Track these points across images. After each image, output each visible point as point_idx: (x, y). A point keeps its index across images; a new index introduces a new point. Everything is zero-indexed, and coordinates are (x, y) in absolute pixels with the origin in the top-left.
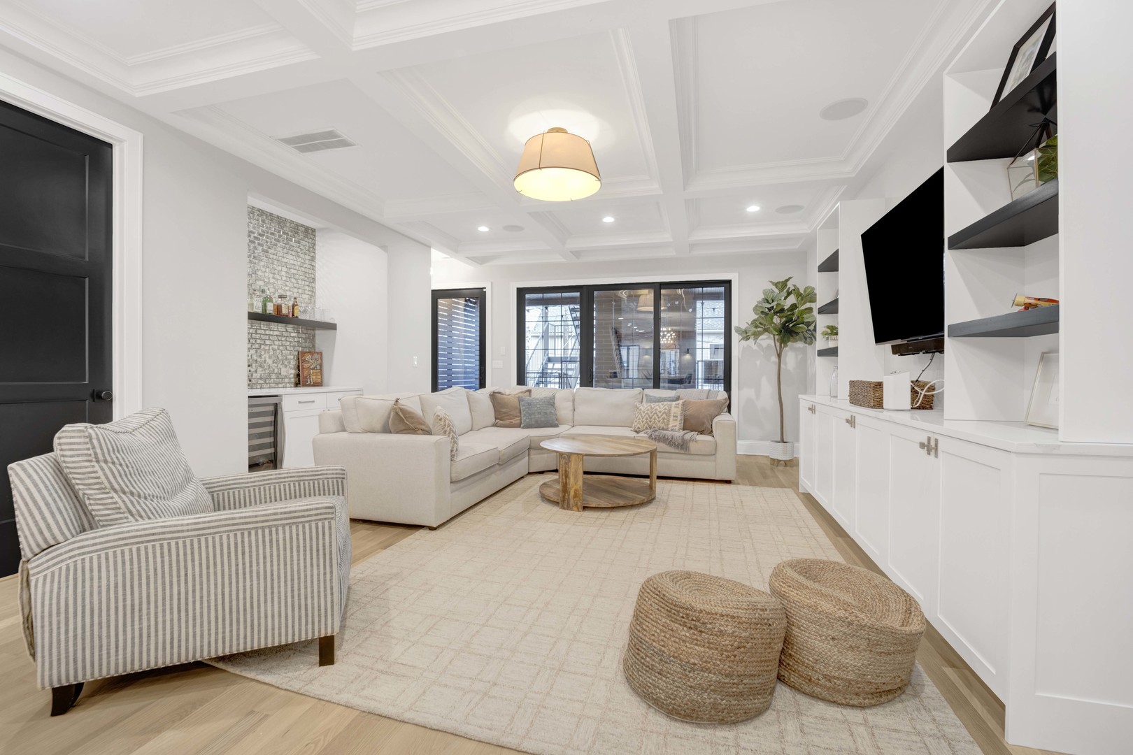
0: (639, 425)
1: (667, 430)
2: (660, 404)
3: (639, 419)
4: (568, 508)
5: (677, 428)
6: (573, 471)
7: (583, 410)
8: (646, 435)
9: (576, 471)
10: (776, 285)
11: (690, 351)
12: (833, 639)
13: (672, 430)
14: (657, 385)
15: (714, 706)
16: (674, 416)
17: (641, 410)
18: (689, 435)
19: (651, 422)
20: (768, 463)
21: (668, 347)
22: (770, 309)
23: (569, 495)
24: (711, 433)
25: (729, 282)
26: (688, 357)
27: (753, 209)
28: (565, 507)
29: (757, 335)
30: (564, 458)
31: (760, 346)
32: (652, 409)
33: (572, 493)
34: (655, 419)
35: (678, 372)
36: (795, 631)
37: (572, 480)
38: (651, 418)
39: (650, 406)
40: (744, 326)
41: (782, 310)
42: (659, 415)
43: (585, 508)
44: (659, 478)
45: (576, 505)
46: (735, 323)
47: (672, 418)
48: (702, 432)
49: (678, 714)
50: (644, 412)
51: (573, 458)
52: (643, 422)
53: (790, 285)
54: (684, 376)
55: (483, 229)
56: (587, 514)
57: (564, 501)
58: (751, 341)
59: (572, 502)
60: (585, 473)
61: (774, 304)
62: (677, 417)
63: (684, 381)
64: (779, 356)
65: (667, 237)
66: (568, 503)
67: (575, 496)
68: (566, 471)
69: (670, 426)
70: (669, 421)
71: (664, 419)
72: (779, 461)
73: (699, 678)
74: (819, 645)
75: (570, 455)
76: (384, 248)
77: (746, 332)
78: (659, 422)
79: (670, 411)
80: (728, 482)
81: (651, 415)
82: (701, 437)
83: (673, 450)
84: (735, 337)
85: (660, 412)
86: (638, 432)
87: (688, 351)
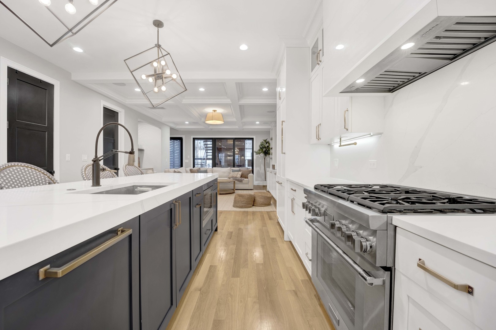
3: (230, 175)
5: (240, 177)
10: (264, 140)
11: (244, 155)
12: (260, 198)
13: (238, 178)
14: (234, 167)
15: (245, 205)
18: (242, 179)
19: (233, 176)
20: (262, 186)
21: (237, 154)
22: (262, 147)
24: (248, 178)
25: (253, 138)
26: (243, 157)
29: (259, 153)
31: (261, 156)
35: (239, 163)
36: (256, 198)
40: (257, 151)
41: (265, 147)
44: (236, 190)
46: (254, 150)
47: (238, 175)
48: (246, 178)
49: (240, 207)
53: (267, 140)
54: (242, 164)
56: (220, 195)
58: (258, 155)
61: (263, 146)
62: (240, 174)
63: (242, 165)
64: (265, 159)
65: (237, 127)
72: (265, 186)
73: (243, 202)
74: (258, 199)
76: (160, 128)
77: (257, 152)
80: (252, 190)
82: (245, 179)
83: (239, 182)
84: (255, 154)
86: (229, 178)
87: (243, 156)
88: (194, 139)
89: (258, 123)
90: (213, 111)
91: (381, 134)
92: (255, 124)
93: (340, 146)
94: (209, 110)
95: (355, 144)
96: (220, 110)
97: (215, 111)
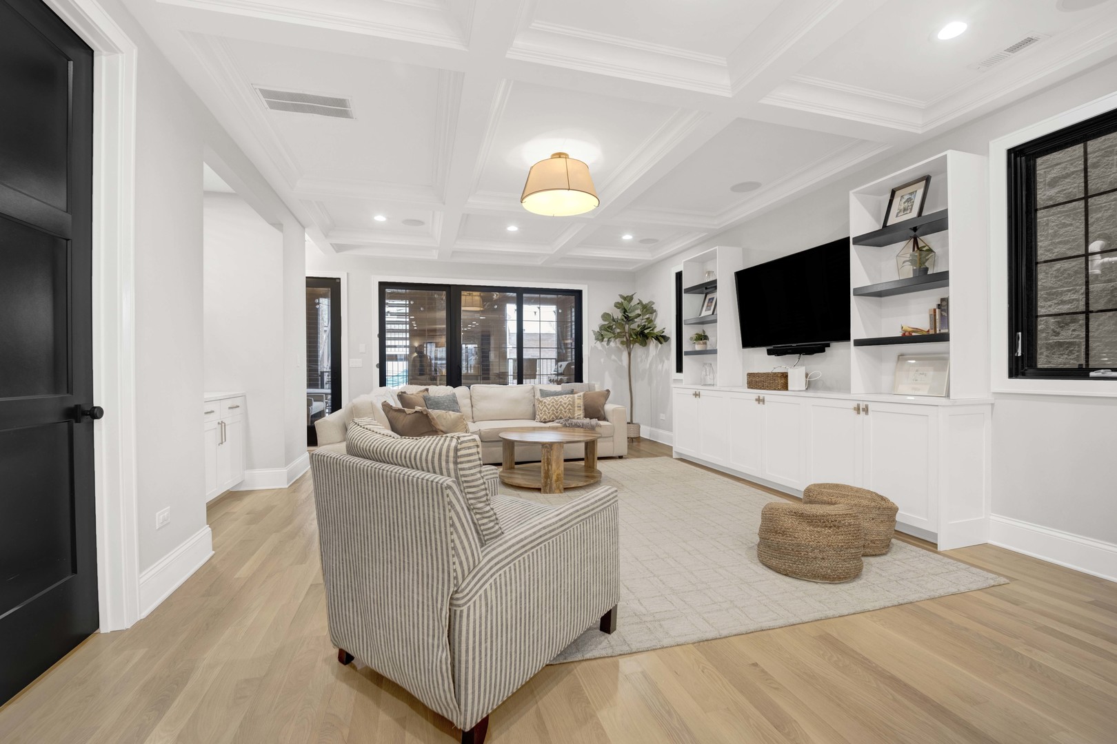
0: (545, 417)
1: (573, 418)
2: (563, 396)
3: (545, 411)
4: (551, 491)
5: (582, 416)
6: (555, 457)
7: (482, 406)
8: (559, 424)
9: (558, 458)
12: (873, 519)
13: (578, 418)
16: (578, 407)
17: (545, 403)
18: (592, 421)
19: (557, 413)
23: (551, 480)
24: (606, 418)
25: (579, 292)
27: (627, 237)
28: (548, 491)
30: (546, 447)
32: (556, 401)
33: (554, 478)
34: (561, 410)
37: (554, 466)
38: (557, 409)
39: (555, 400)
42: (565, 406)
43: (566, 489)
45: (558, 488)
47: (576, 408)
48: (600, 419)
50: (549, 405)
51: (555, 447)
52: (549, 413)
55: (380, 218)
57: (546, 486)
59: (554, 485)
60: (566, 460)
62: (580, 407)
66: (551, 487)
67: (558, 480)
68: (548, 459)
69: (576, 415)
70: (574, 411)
71: (569, 409)
75: (551, 444)
78: (565, 412)
79: (574, 402)
81: (557, 407)
85: (565, 404)
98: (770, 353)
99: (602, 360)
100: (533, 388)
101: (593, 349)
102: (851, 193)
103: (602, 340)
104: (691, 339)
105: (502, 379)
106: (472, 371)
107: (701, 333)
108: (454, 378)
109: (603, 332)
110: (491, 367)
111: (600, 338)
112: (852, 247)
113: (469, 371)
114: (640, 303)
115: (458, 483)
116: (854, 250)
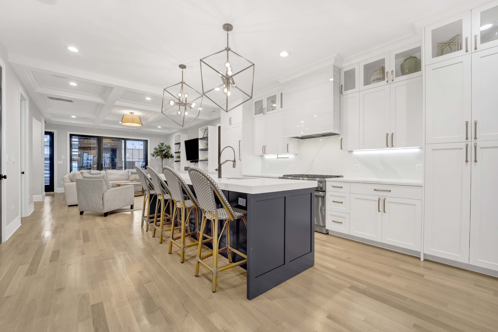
25: (147, 140)
88: (71, 136)
89: (159, 127)
90: (130, 113)
91: (297, 154)
92: (156, 127)
93: (277, 158)
94: (127, 112)
95: (288, 158)
96: (137, 113)
97: (132, 113)
98: (191, 162)
99: (155, 163)
100: (128, 171)
101: (151, 159)
102: (199, 129)
103: (154, 156)
104: (176, 157)
105: (121, 168)
106: (107, 166)
107: (178, 156)
108: (100, 167)
109: (154, 154)
110: (117, 164)
111: (153, 156)
112: (199, 140)
113: (106, 166)
114: (166, 146)
115: (104, 180)
116: (199, 141)
